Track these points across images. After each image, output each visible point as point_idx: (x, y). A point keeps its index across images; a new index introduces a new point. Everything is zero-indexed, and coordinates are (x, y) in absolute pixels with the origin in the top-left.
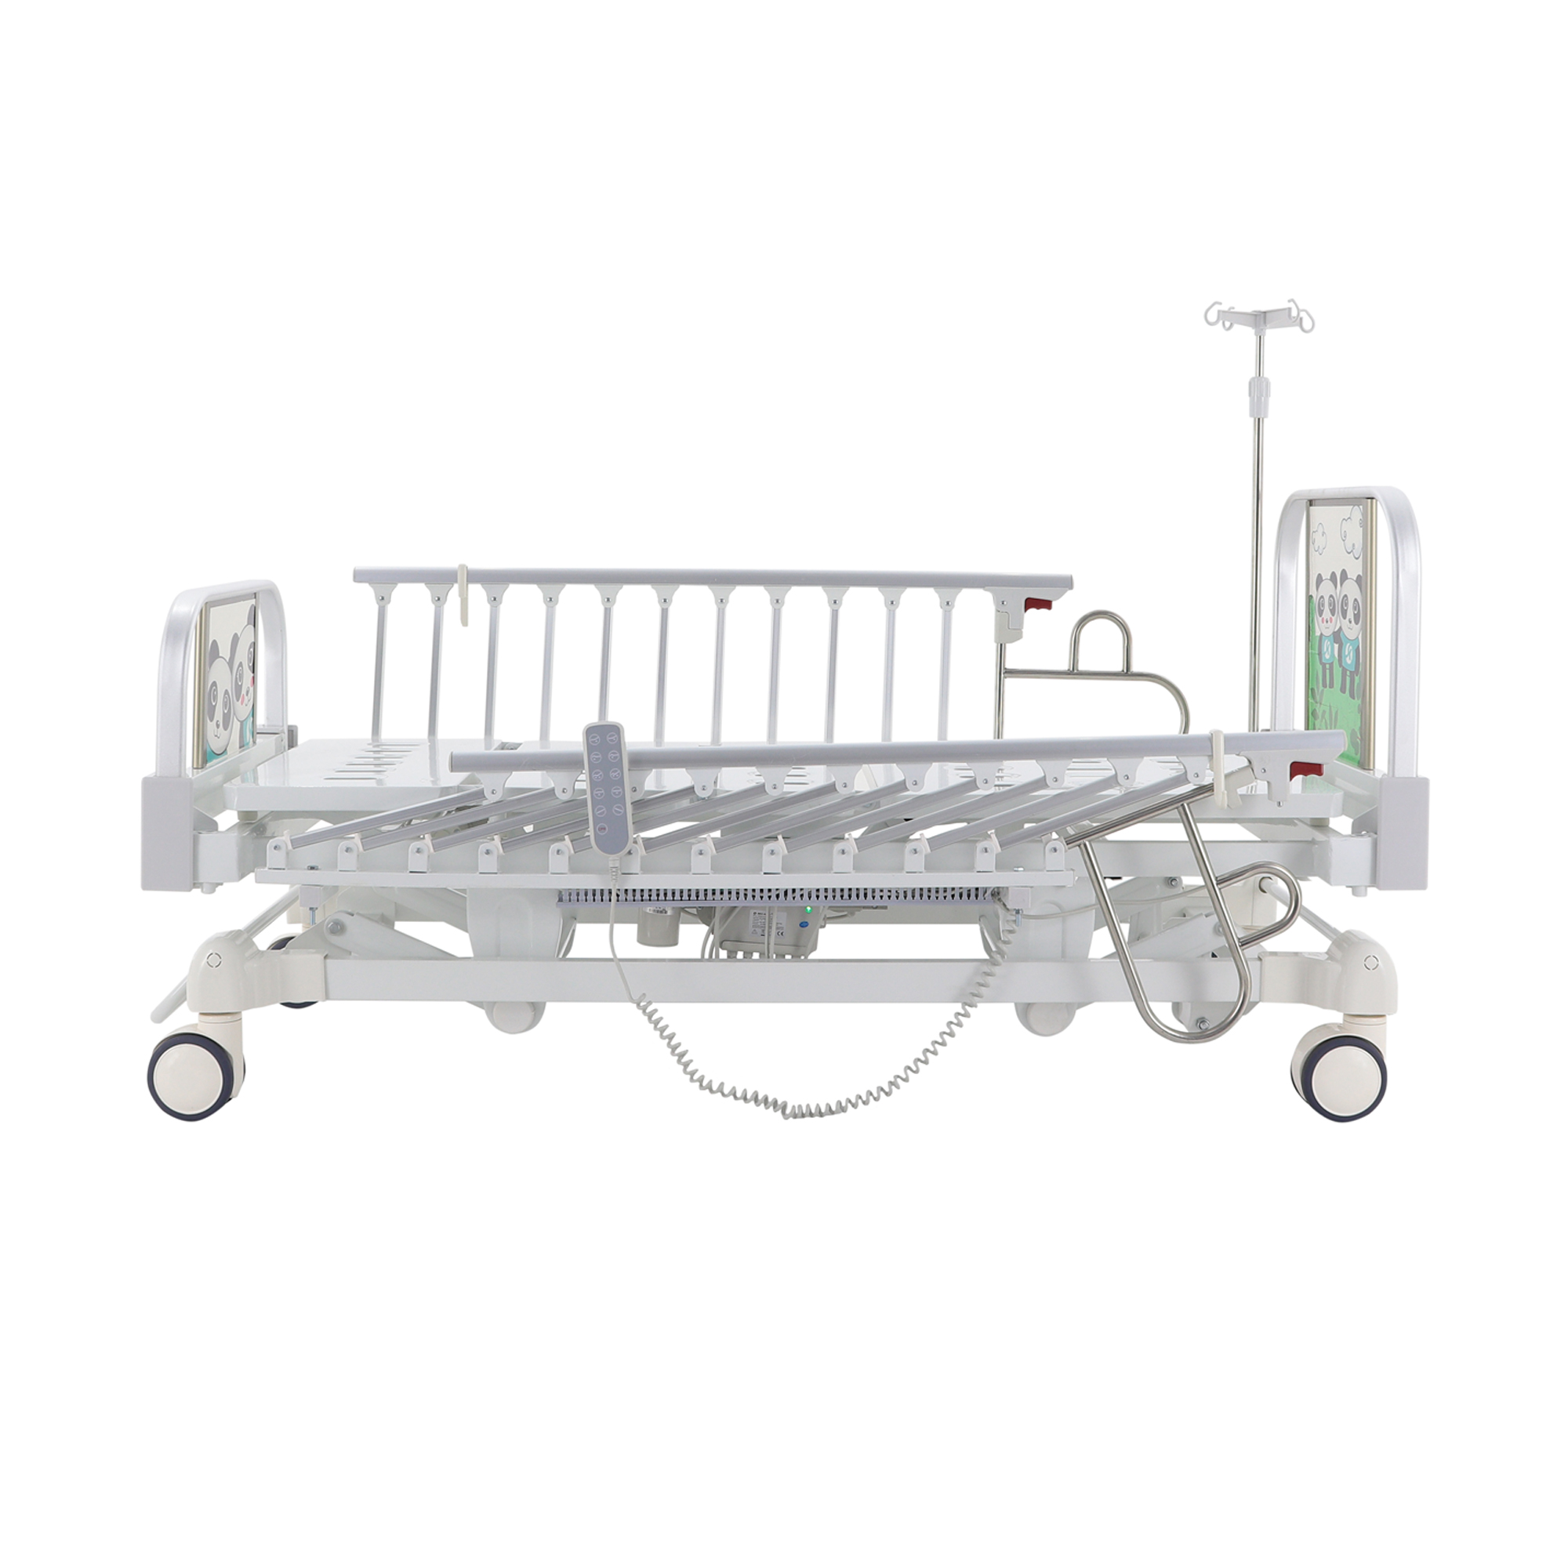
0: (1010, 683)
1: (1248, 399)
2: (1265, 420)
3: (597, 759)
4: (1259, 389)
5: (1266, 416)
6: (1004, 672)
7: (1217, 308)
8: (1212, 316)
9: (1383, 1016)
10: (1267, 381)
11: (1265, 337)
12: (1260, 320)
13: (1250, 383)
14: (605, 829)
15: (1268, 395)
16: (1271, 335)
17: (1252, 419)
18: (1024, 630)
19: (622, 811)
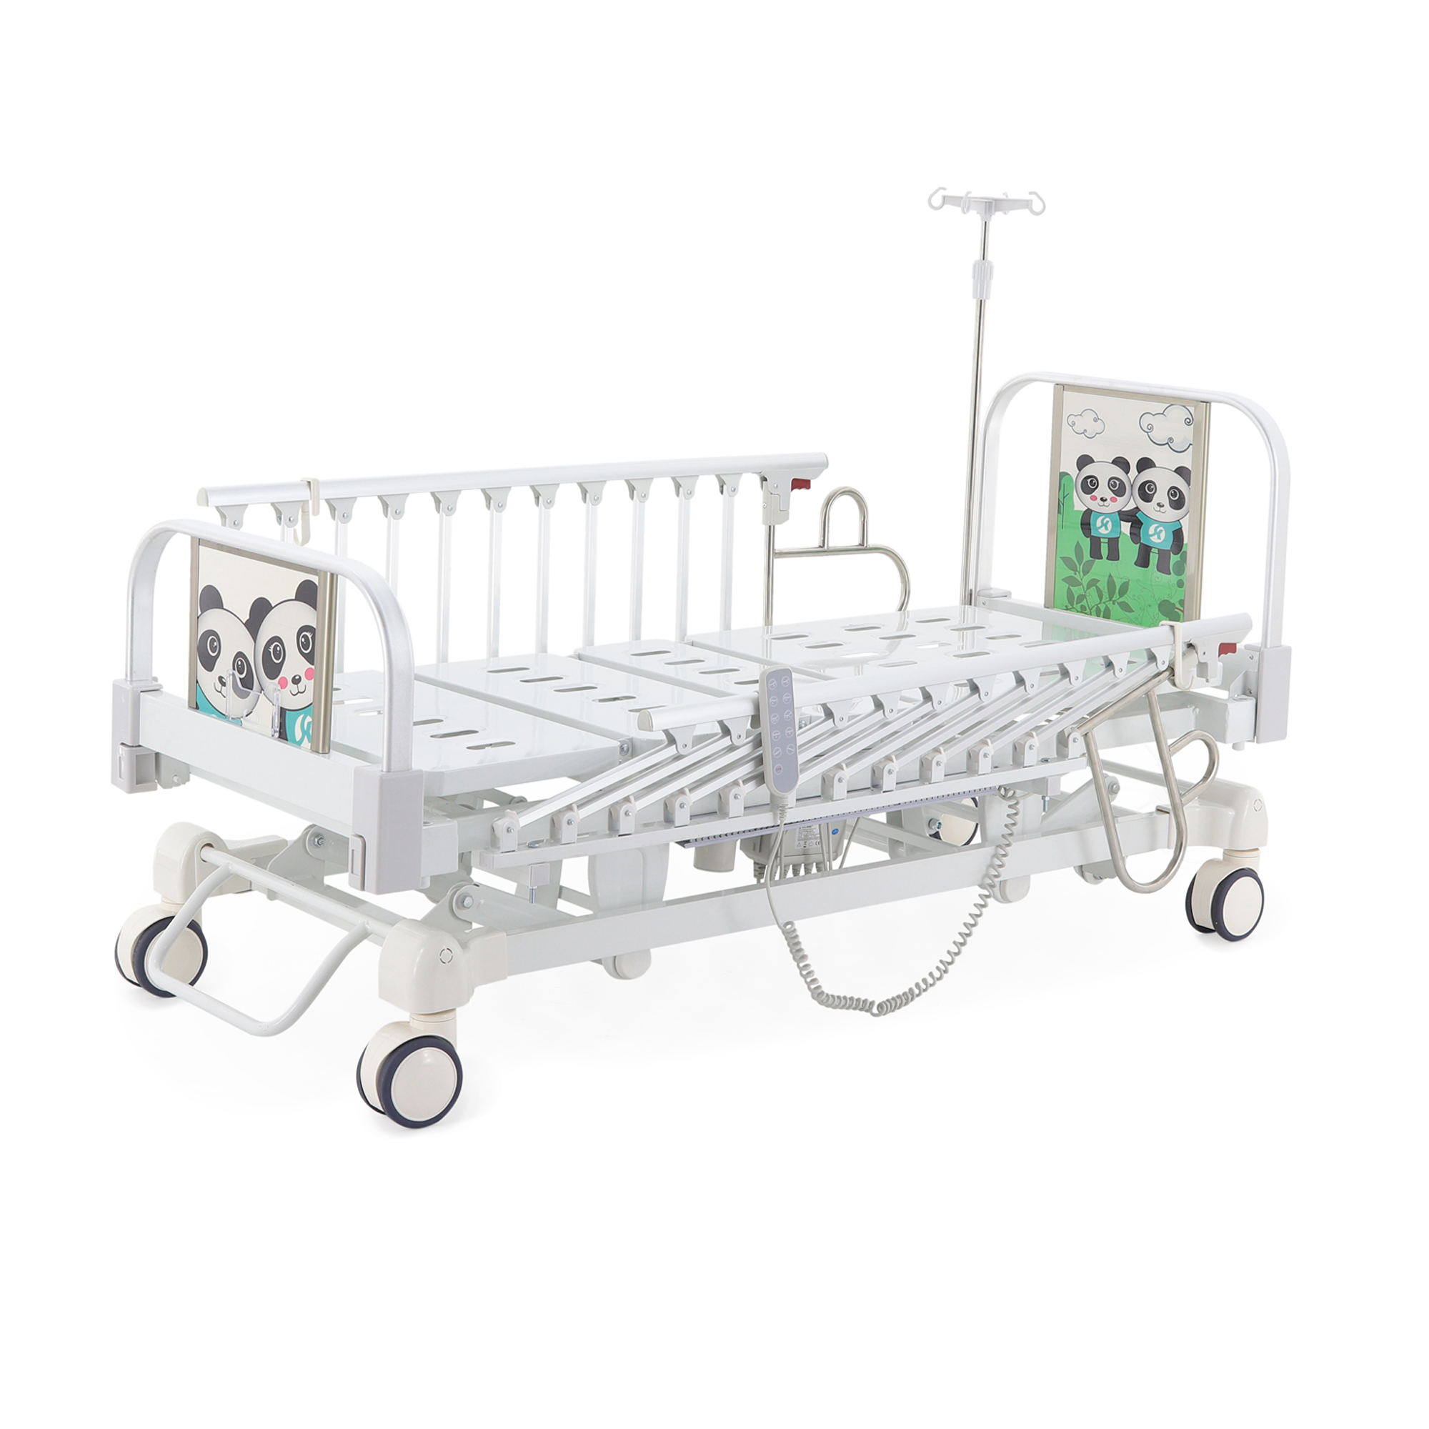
0: (778, 563)
1: (972, 280)
2: (987, 301)
3: (775, 703)
4: (983, 271)
5: (988, 297)
6: (772, 553)
7: (942, 193)
8: (937, 201)
9: (1257, 849)
10: (990, 263)
11: (991, 222)
12: (991, 206)
13: (974, 267)
14: (780, 769)
15: (991, 278)
16: (997, 219)
17: (975, 300)
18: (791, 511)
19: (793, 750)
